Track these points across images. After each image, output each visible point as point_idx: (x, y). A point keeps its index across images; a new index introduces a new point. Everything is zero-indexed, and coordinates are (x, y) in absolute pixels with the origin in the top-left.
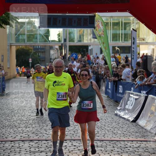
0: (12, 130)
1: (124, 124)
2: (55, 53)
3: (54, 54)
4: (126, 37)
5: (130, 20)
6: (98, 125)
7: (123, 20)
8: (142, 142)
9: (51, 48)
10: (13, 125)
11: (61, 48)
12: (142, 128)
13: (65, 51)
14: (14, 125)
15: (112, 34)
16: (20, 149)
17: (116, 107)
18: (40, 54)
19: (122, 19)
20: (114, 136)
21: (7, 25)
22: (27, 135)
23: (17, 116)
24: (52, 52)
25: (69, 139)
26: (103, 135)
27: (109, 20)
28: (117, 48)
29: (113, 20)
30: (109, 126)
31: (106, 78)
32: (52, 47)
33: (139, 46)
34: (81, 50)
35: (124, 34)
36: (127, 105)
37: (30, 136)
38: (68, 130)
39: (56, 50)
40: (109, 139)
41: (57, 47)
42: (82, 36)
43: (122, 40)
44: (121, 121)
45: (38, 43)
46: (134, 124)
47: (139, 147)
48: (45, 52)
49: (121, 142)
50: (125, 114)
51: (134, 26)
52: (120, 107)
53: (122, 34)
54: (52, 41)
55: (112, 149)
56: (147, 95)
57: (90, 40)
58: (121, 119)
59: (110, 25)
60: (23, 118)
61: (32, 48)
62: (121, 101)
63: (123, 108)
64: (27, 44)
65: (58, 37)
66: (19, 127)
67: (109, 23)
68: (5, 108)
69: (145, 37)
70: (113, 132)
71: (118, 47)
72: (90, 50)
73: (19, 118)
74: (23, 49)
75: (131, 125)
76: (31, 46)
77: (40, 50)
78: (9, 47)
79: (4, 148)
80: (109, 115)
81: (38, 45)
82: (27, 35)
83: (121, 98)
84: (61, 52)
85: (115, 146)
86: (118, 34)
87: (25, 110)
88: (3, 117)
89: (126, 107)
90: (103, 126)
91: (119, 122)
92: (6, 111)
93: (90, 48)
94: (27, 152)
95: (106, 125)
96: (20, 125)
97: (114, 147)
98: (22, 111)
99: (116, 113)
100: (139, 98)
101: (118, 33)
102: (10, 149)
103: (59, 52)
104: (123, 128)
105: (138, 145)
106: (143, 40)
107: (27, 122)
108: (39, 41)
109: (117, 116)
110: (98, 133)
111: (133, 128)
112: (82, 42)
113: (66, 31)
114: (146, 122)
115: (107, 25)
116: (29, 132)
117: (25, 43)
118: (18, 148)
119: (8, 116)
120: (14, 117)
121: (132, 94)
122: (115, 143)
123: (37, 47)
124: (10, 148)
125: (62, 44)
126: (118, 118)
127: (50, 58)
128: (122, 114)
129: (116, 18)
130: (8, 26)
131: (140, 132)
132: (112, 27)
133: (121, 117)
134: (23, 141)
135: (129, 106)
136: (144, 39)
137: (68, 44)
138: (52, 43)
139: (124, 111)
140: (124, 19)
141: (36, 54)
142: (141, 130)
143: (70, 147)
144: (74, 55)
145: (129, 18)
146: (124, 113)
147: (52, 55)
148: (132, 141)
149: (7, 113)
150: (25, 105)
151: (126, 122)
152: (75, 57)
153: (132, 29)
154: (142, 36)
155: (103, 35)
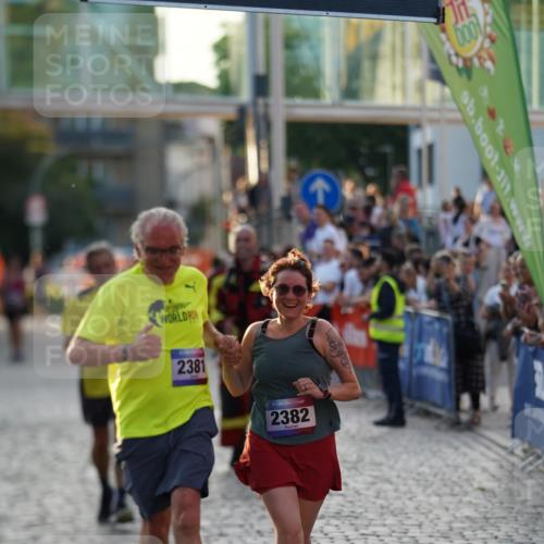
2: (200, 168)
9: (172, 130)
11: (234, 135)
13: (264, 154)
18: (104, 173)
24: (179, 160)
31: (517, 332)
34: (364, 150)
39: (203, 145)
41: (211, 126)
42: (366, 65)
54: (180, 87)
57: (421, 89)
65: (217, 64)
72: (420, 152)
93: (417, 140)
103: (226, 160)
112: (365, 102)
113: (267, 25)
125: (242, 111)
137: (283, 108)
144: (320, 186)
152: (326, 195)
155: (488, 64)
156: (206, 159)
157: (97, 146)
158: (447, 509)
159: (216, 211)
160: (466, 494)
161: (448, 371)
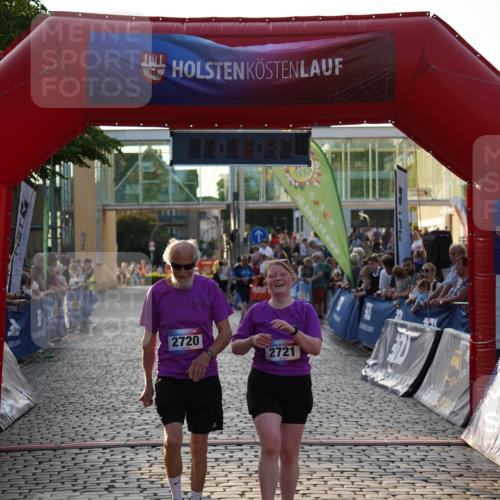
0: (105, 418)
1: (385, 402)
2: (212, 228)
3: (210, 231)
4: (384, 187)
5: (392, 145)
6: (320, 405)
7: (376, 145)
8: (432, 447)
9: (202, 215)
10: (107, 406)
11: (225, 215)
12: (430, 411)
13: (237, 223)
14: (110, 406)
15: (351, 180)
16: (126, 467)
17: (364, 359)
18: (176, 231)
19: (373, 145)
20: (361, 433)
21: (94, 159)
22: (143, 433)
23: (118, 383)
24: (204, 225)
25: (248, 441)
26: (334, 430)
27: (343, 146)
28: (362, 214)
29: (353, 146)
30: (349, 407)
32: (205, 213)
33: (415, 209)
34: (275, 219)
35: (379, 180)
36: (390, 355)
37: (150, 434)
39: (213, 219)
40: (348, 440)
41: (216, 212)
43: (374, 195)
44: (376, 395)
45: (171, 203)
46: (409, 401)
47: (423, 460)
48: (186, 225)
49: (379, 448)
50: (387, 376)
51: (402, 160)
52: (374, 359)
53: (374, 181)
54: (205, 199)
55: (357, 466)
56: (439, 329)
58: (377, 389)
59: (346, 159)
60: (133, 388)
61: (155, 216)
62: (377, 345)
63: (380, 360)
64: (143, 207)
65: (218, 190)
66: (124, 412)
67: (343, 154)
68: (91, 362)
69: (430, 186)
70: (357, 422)
71: (366, 212)
72: (297, 219)
73: (123, 388)
74: (134, 220)
75: (400, 404)
76: (153, 211)
78: (100, 214)
79: (87, 465)
80: (348, 379)
81: (169, 208)
82: (144, 184)
83: (376, 335)
84: (227, 224)
85: (363, 458)
86: (365, 181)
88: (86, 385)
89: (388, 360)
90: (334, 408)
91: (372, 396)
92: (93, 370)
93: (296, 215)
94: (142, 474)
95: (339, 404)
96: (126, 406)
97: (360, 462)
98: (131, 371)
99: (364, 374)
100: (419, 336)
101: (365, 177)
102: (101, 468)
103: (222, 224)
104: (381, 411)
105: (420, 454)
106: (426, 193)
108: (172, 198)
109: (367, 381)
110: (321, 425)
111: (406, 412)
112: (275, 201)
113: (238, 174)
114: (439, 395)
115: (338, 159)
116: (147, 424)
117: (138, 205)
118: (120, 465)
119: (97, 384)
120: (111, 387)
121: (403, 326)
122: (364, 451)
123: (168, 214)
124: (101, 464)
125: (228, 206)
126: (368, 385)
127: (200, 239)
128: (378, 376)
129: (359, 142)
130: (97, 163)
131: (425, 421)
132: (351, 164)
133: (376, 384)
134: (133, 447)
135: (396, 357)
136: (427, 191)
137: (244, 205)
138: (203, 204)
139: (384, 370)
141: (166, 230)
142: (426, 417)
143: (251, 462)
144: (259, 233)
145: (390, 141)
146: (383, 373)
147: (204, 233)
148: (406, 446)
149: (94, 376)
151: (388, 396)
152: (261, 236)
153: (396, 168)
154: (422, 185)
155: (316, 184)
156: (214, 225)
157: (174, 221)
159: (218, 244)
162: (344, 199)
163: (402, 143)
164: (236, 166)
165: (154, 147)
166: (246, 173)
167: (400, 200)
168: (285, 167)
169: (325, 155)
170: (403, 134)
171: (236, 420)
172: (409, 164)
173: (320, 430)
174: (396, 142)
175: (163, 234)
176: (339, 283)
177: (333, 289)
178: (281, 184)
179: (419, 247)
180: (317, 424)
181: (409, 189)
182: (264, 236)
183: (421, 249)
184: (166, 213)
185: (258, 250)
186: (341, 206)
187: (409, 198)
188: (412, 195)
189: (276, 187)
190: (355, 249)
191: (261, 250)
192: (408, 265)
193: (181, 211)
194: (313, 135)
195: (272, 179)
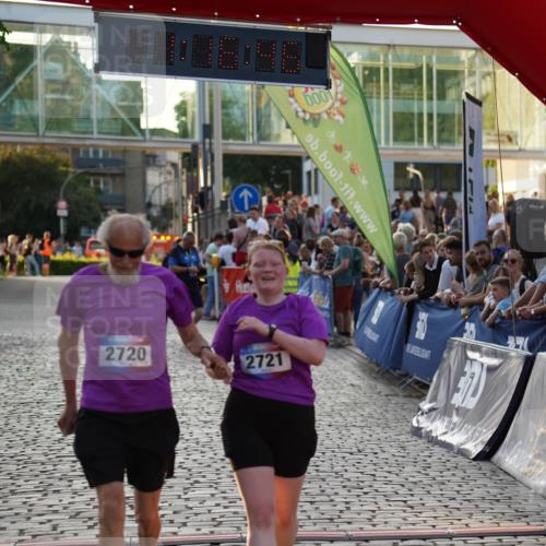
1: (449, 470)
2: (167, 182)
3: (163, 187)
4: (445, 127)
5: (458, 61)
6: (347, 475)
7: (434, 59)
8: (520, 539)
9: (150, 159)
11: (190, 161)
12: (515, 480)
13: (209, 174)
15: (395, 114)
17: (416, 400)
18: (105, 183)
19: (430, 58)
20: (412, 519)
22: (47, 527)
24: (153, 177)
25: (230, 536)
26: (369, 515)
27: (382, 57)
28: (411, 170)
29: (397, 58)
30: (392, 477)
32: (154, 157)
33: (494, 164)
34: (273, 173)
35: (439, 115)
36: (456, 395)
37: (59, 530)
38: (225, 498)
39: (169, 168)
40: (390, 530)
41: (175, 157)
43: (430, 139)
44: (434, 458)
45: (95, 135)
46: (485, 466)
48: (122, 175)
50: (452, 428)
51: (474, 84)
52: (430, 402)
53: (430, 116)
54: (154, 132)
56: (530, 353)
58: (437, 449)
59: (387, 79)
60: (29, 451)
61: (67, 156)
62: (435, 379)
63: (440, 403)
64: (47, 140)
65: (178, 118)
66: (13, 493)
67: (382, 71)
69: (515, 128)
70: (405, 502)
71: (417, 166)
72: (309, 173)
73: (11, 452)
74: (30, 160)
75: (472, 471)
76: (64, 148)
77: (101, 165)
80: (391, 433)
81: (92, 145)
82: (47, 100)
83: (435, 363)
84: (192, 176)
86: (416, 116)
87: (39, 416)
89: (453, 402)
90: (368, 480)
91: (429, 460)
93: (307, 166)
95: (378, 474)
96: (18, 483)
98: (25, 421)
99: (415, 425)
100: (500, 365)
101: (416, 110)
103: (184, 177)
104: (443, 484)
106: (510, 139)
107: (50, 468)
108: (98, 128)
109: (420, 436)
110: (348, 508)
111: (481, 484)
112: (273, 142)
113: (211, 95)
114: (530, 456)
115: (374, 79)
116: (56, 512)
117: (38, 136)
121: (475, 348)
123: (91, 155)
125: (195, 147)
126: (422, 443)
127: (147, 200)
128: (437, 428)
129: (407, 52)
131: (510, 498)
132: (394, 88)
135: (465, 399)
136: (512, 135)
137: (220, 146)
138: (151, 141)
139: (446, 419)
140: (437, 58)
141: (88, 182)
142: (511, 490)
144: (246, 194)
145: (455, 52)
146: (445, 423)
147: (153, 192)
148: (482, 537)
150: (38, 397)
151: (453, 460)
152: (250, 200)
153: (464, 97)
154: (504, 127)
155: (338, 118)
157: (101, 168)
158: (330, 398)
159: (178, 210)
160: (342, 388)
161: (330, 311)
162: (383, 144)
163: (474, 57)
164: (207, 81)
165: (66, 38)
166: (224, 92)
167: (471, 150)
168: (288, 87)
169: (352, 70)
170: (473, 44)
171: (210, 503)
172: (484, 92)
173: (346, 515)
174: (465, 55)
175: (81, 188)
176: (377, 279)
177: (367, 289)
178: (281, 116)
179: (499, 225)
180: (342, 507)
181: (484, 132)
182: (255, 200)
183: (503, 228)
184: (87, 152)
185: (244, 222)
186: (378, 155)
187: (484, 147)
188: (489, 141)
189: (274, 118)
190: (401, 225)
191: (250, 223)
192: (483, 252)
193: (114, 150)
194: (333, 39)
195: (268, 105)
